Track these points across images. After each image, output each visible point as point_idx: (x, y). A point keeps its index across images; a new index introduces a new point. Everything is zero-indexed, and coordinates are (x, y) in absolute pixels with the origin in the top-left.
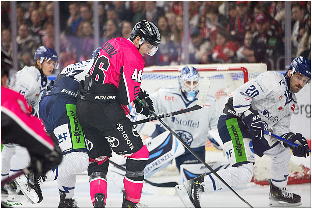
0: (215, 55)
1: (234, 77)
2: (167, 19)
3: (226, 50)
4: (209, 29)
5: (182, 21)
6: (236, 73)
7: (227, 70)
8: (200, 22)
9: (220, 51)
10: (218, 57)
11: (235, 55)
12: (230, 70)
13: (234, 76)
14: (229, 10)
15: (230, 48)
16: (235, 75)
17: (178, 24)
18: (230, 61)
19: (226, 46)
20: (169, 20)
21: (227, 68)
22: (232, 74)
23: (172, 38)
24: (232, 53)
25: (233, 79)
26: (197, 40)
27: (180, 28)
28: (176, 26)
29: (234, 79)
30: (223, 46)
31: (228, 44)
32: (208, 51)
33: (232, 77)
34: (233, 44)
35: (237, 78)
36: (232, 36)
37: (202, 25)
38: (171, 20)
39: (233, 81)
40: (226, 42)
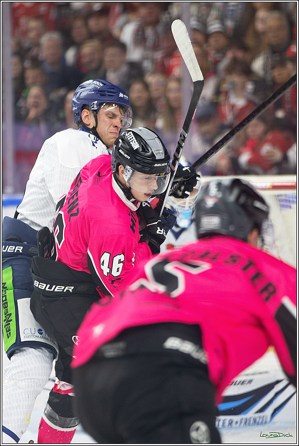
0: (244, 158)
1: (281, 203)
2: (147, 86)
3: (266, 149)
4: (233, 106)
5: (179, 90)
6: (285, 195)
7: (269, 189)
8: (218, 92)
9: (255, 150)
10: (250, 162)
11: (285, 158)
12: (275, 187)
13: (282, 200)
14: (273, 68)
15: (274, 143)
16: (284, 198)
17: (172, 95)
18: (275, 170)
19: (266, 141)
20: (153, 88)
21: (269, 185)
22: (278, 196)
23: (160, 123)
24: (278, 155)
25: (279, 208)
26: (209, 127)
27: (175, 104)
28: (168, 100)
29: (282, 206)
30: (262, 140)
31: (270, 136)
32: (230, 150)
33: (279, 203)
34: (281, 136)
35: (288, 204)
36: (278, 120)
37: (222, 98)
38: (157, 90)
39: (281, 210)
40: (266, 132)
